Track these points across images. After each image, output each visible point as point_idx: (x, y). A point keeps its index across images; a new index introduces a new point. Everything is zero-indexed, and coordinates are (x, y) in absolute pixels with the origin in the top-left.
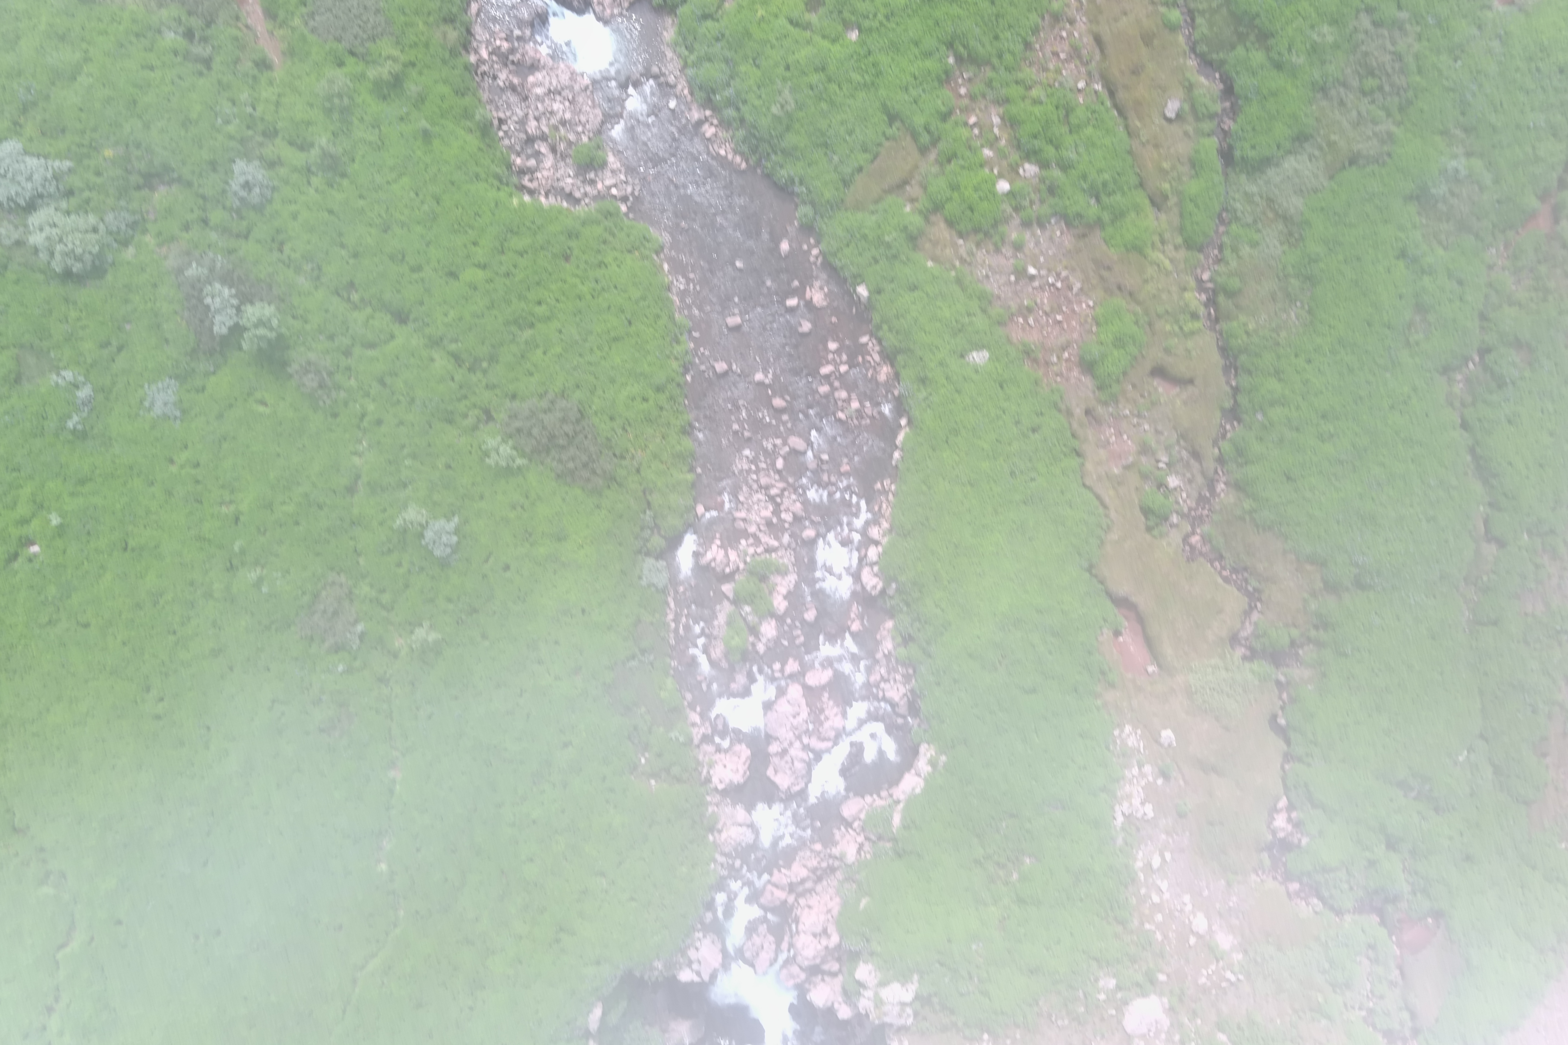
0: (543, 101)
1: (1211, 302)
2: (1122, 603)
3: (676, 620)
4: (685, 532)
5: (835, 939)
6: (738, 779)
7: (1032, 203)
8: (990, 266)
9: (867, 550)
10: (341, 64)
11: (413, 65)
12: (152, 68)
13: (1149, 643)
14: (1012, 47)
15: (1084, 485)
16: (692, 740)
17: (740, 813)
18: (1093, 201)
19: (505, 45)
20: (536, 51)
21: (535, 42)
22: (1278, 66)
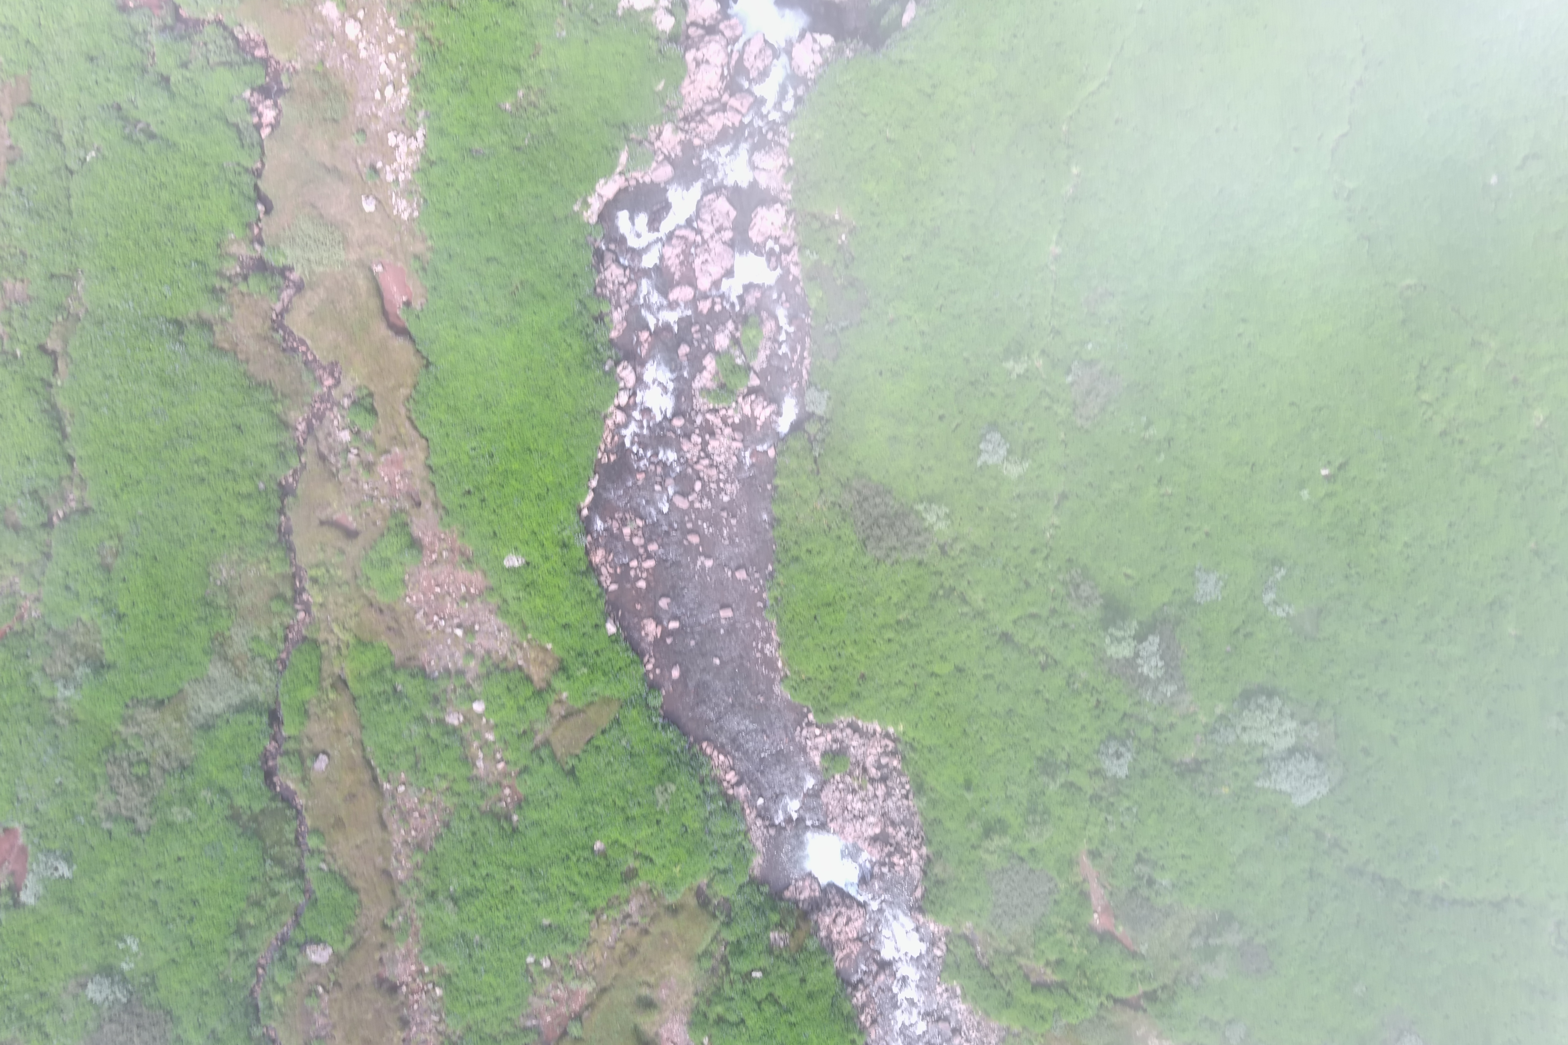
0: (869, 810)
1: (298, 592)
2: (401, 331)
3: (802, 358)
4: (786, 435)
5: (690, 56)
6: (762, 211)
7: (455, 691)
8: (496, 639)
9: (628, 403)
10: (1032, 851)
11: (973, 847)
12: (1183, 856)
13: (378, 292)
14: (461, 825)
15: (427, 440)
16: (799, 250)
17: (763, 181)
18: (399, 688)
19: (895, 859)
20: (871, 853)
21: (871, 861)
22: (223, 791)
